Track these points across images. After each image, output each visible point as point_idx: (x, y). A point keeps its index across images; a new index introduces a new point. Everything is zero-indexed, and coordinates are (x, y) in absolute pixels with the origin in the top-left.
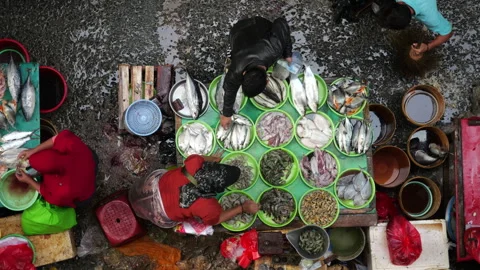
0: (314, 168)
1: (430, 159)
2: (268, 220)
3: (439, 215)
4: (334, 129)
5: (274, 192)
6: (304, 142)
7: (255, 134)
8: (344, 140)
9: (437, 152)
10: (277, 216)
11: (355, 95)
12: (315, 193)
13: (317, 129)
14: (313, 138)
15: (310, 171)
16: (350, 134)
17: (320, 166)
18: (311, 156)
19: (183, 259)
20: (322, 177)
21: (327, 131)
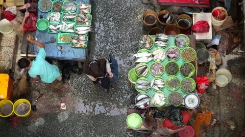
0: (173, 56)
1: (170, 18)
2: (192, 73)
3: (191, 16)
4: (159, 47)
5: (181, 71)
6: (163, 59)
7: (159, 76)
8: (163, 44)
9: (167, 15)
10: (191, 70)
11: (146, 39)
12: (182, 56)
13: (158, 54)
14: (161, 55)
15: (174, 57)
16: (161, 42)
17: (172, 53)
18: (168, 57)
19: (202, 113)
20: (177, 53)
21: (159, 50)
